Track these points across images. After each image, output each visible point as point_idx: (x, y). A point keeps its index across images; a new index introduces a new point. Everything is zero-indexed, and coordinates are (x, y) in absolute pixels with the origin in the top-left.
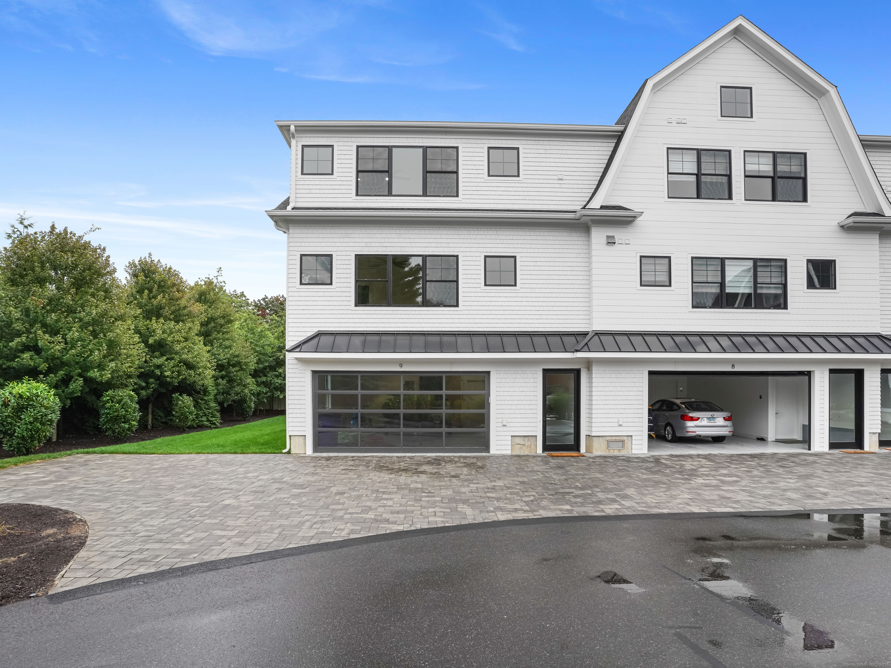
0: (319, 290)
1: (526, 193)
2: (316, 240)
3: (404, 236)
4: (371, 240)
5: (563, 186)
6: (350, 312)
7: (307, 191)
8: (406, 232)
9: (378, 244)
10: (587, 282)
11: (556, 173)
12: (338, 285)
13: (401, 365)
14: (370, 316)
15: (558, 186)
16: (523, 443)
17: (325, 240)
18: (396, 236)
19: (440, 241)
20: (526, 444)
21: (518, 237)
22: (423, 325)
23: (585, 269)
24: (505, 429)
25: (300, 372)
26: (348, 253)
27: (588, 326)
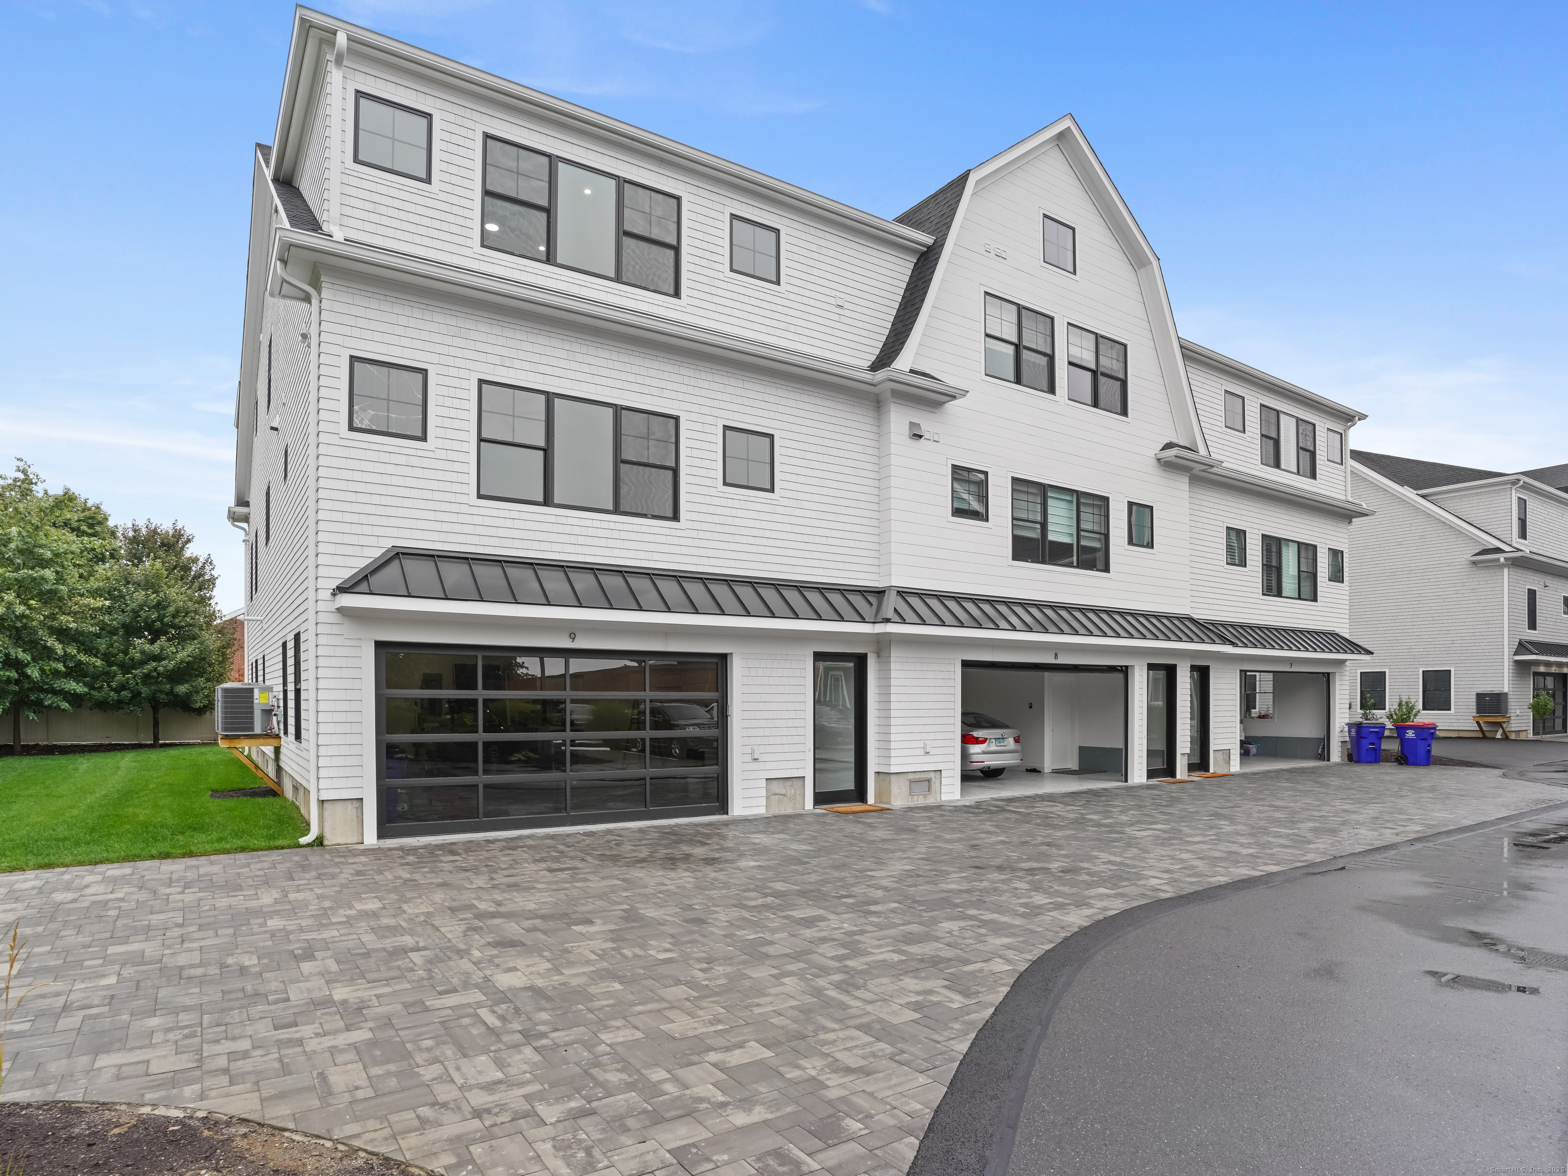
0: (397, 450)
1: (789, 319)
2: (388, 328)
3: (579, 357)
4: (513, 353)
5: (843, 319)
6: (465, 509)
7: (368, 206)
8: (584, 349)
9: (526, 366)
10: (876, 499)
11: (833, 293)
12: (440, 443)
13: (573, 637)
14: (509, 523)
15: (836, 317)
16: (783, 792)
17: (410, 332)
18: (564, 354)
19: (647, 381)
20: (788, 794)
21: (777, 400)
22: (616, 553)
23: (873, 475)
24: (756, 766)
25: (347, 643)
26: (464, 374)
27: (876, 577)
